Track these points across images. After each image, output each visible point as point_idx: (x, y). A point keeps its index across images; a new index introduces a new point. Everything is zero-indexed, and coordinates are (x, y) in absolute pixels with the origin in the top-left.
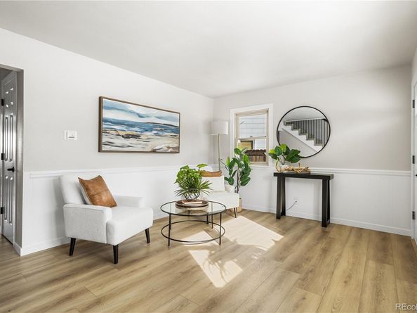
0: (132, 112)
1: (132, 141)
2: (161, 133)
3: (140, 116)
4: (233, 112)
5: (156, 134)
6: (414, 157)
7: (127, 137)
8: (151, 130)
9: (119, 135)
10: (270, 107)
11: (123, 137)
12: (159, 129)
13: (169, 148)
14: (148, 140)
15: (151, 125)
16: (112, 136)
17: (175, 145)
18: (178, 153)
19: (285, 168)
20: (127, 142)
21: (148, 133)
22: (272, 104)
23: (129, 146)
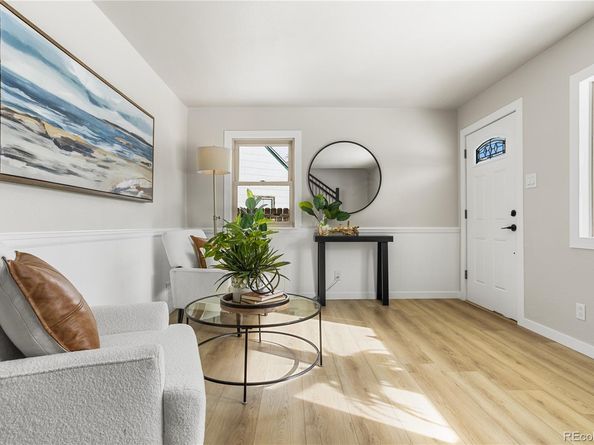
0: (75, 81)
1: (77, 158)
2: (127, 153)
3: (94, 101)
4: (230, 136)
5: (120, 154)
6: (466, 211)
7: (66, 145)
8: (112, 140)
9: (46, 135)
10: (297, 136)
11: (56, 142)
12: (125, 142)
13: (139, 188)
14: (106, 164)
15: (112, 129)
16: (28, 134)
17: (147, 185)
18: (151, 200)
19: (326, 229)
20: (66, 159)
21: (105, 147)
22: (300, 133)
23: (70, 173)
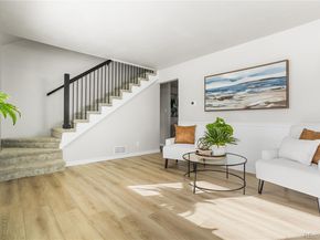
0: (226, 80)
1: (226, 101)
2: (256, 90)
3: (232, 81)
7: (222, 99)
8: (244, 89)
9: (216, 99)
11: (219, 99)
13: (269, 103)
20: (222, 103)
21: (241, 93)
23: (224, 106)
